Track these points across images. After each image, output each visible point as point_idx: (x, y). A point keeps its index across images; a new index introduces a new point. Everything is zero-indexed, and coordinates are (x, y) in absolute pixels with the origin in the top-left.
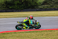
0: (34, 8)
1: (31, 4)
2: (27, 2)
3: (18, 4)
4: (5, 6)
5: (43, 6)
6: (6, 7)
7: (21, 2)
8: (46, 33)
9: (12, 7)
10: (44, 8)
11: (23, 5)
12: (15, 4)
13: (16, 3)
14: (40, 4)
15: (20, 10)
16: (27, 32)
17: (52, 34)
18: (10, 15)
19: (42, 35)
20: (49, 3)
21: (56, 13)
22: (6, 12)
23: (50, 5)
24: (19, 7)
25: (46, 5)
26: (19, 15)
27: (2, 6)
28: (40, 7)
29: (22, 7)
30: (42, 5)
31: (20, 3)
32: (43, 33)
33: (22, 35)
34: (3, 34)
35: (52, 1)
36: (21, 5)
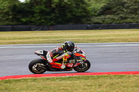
0: (80, 21)
1: (74, 13)
2: (64, 7)
3: (42, 12)
4: (10, 17)
5: (102, 17)
6: (13, 18)
7: (50, 6)
8: (108, 81)
9: (28, 19)
10: (104, 21)
11: (53, 15)
12: (34, 13)
13: (38, 11)
14: (95, 12)
15: (46, 27)
16: (64, 79)
17: (123, 84)
18: (23, 38)
19: (100, 86)
20: (116, 12)
21: (134, 35)
22: (13, 29)
23: (118, 14)
24: (45, 19)
25: (108, 16)
26: (43, 38)
27: (3, 17)
28: (95, 20)
29: (51, 20)
30: (99, 15)
31: (48, 10)
32: (101, 80)
33: (52, 86)
34: (6, 82)
35: (124, 7)
36: (49, 14)
